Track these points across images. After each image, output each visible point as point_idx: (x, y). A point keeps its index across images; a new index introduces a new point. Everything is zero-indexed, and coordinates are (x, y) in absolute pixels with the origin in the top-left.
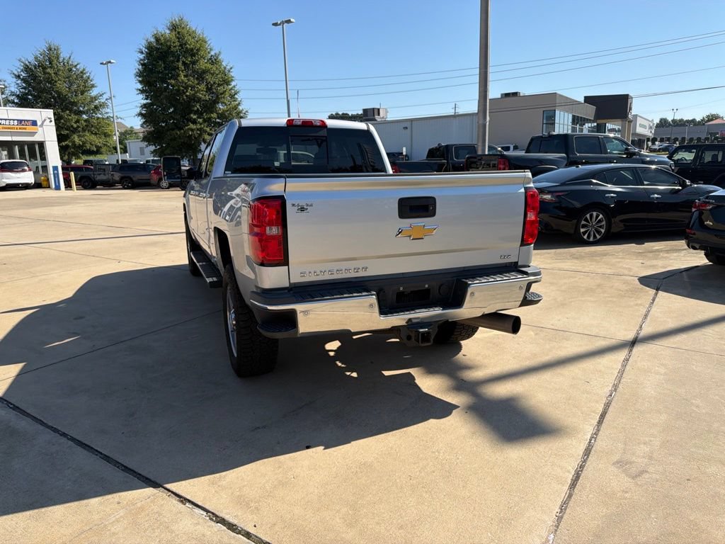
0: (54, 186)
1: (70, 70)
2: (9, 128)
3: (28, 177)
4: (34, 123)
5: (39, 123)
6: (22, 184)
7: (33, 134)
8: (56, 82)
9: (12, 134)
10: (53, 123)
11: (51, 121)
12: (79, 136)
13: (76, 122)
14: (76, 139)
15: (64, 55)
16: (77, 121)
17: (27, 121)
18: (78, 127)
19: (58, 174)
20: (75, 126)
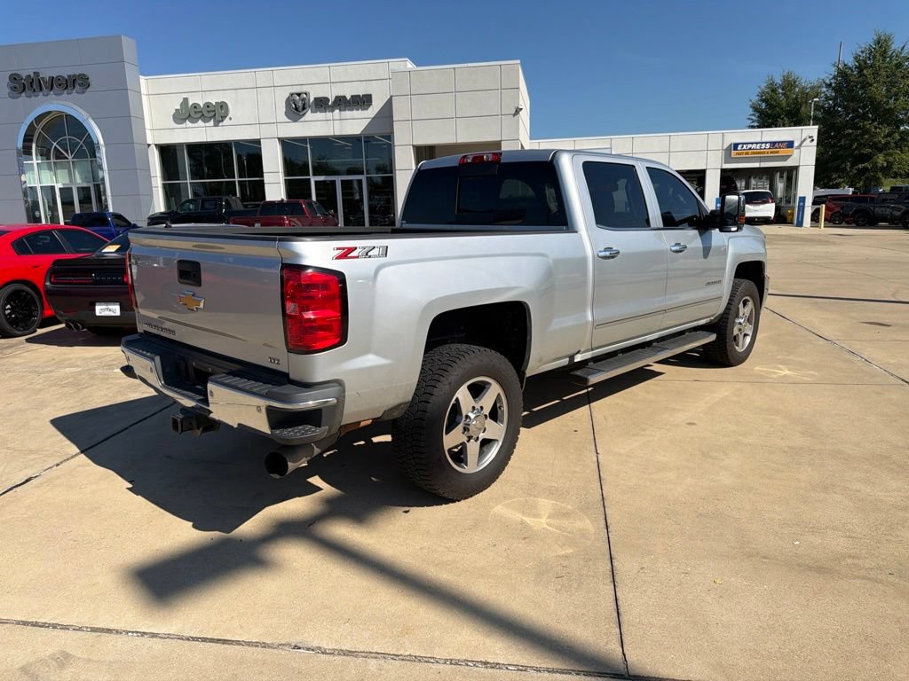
0: (795, 222)
1: (899, 65)
2: (759, 153)
3: (768, 210)
4: (790, 144)
5: (796, 144)
6: (758, 218)
7: (786, 158)
8: (871, 85)
9: (761, 160)
10: (815, 143)
11: (813, 140)
12: (886, 155)
13: (886, 136)
14: (880, 159)
15: (895, 46)
16: (889, 135)
17: (782, 142)
18: (887, 143)
19: (804, 207)
20: (883, 142)
